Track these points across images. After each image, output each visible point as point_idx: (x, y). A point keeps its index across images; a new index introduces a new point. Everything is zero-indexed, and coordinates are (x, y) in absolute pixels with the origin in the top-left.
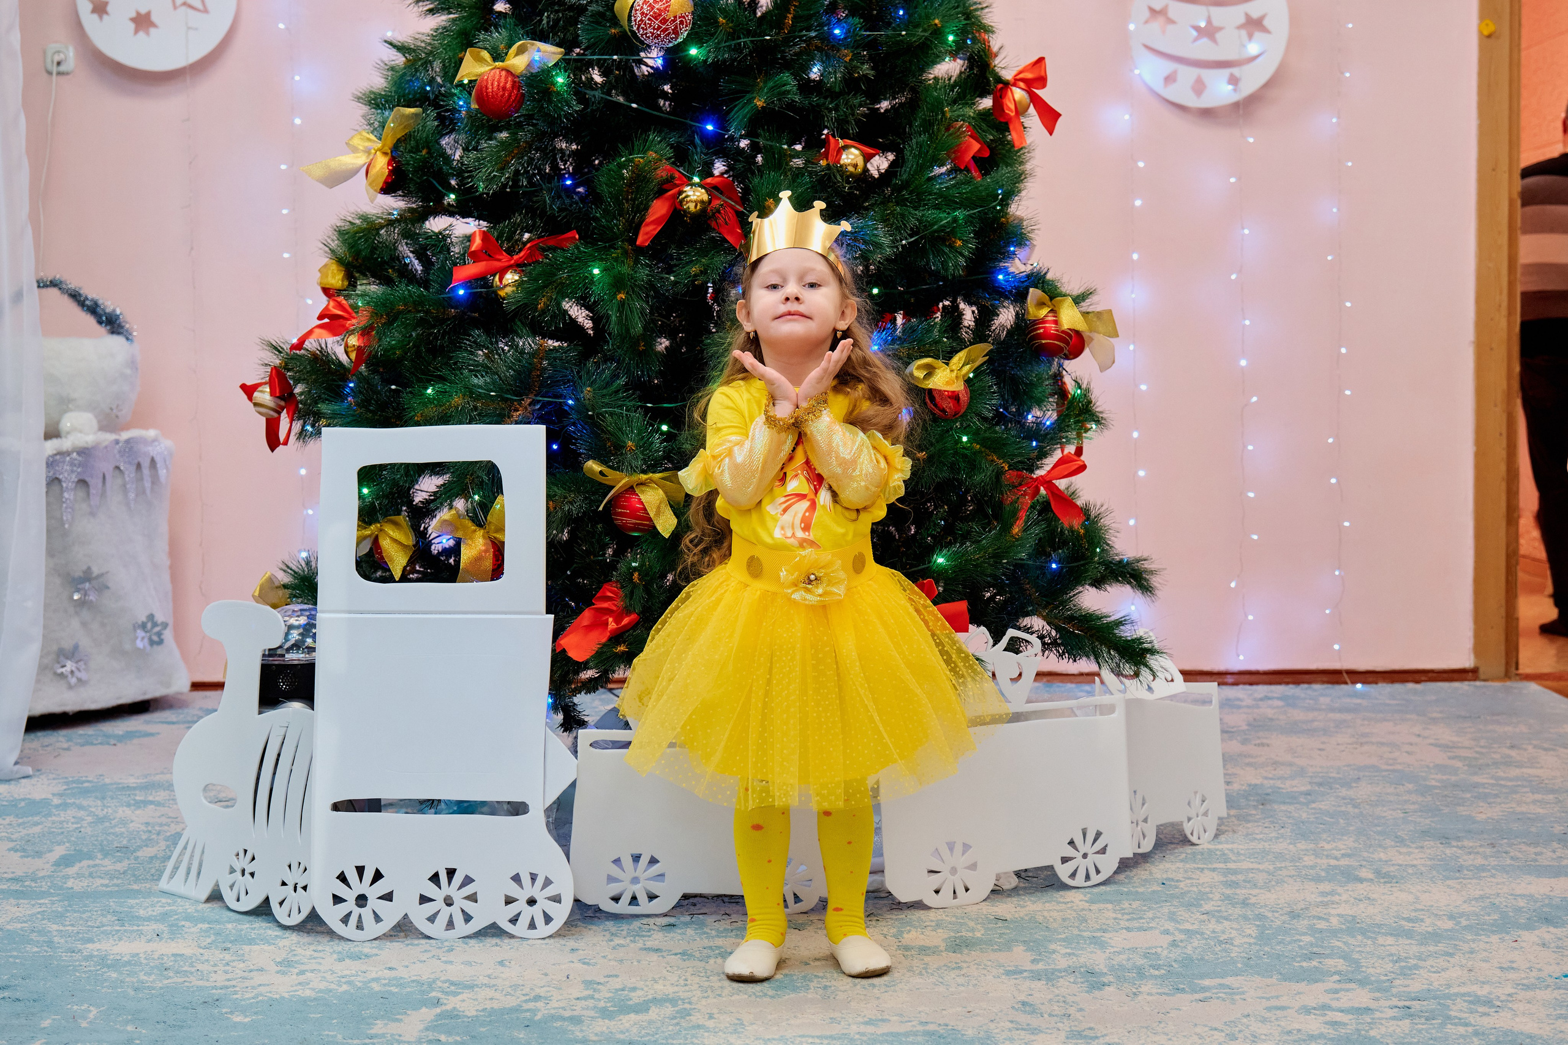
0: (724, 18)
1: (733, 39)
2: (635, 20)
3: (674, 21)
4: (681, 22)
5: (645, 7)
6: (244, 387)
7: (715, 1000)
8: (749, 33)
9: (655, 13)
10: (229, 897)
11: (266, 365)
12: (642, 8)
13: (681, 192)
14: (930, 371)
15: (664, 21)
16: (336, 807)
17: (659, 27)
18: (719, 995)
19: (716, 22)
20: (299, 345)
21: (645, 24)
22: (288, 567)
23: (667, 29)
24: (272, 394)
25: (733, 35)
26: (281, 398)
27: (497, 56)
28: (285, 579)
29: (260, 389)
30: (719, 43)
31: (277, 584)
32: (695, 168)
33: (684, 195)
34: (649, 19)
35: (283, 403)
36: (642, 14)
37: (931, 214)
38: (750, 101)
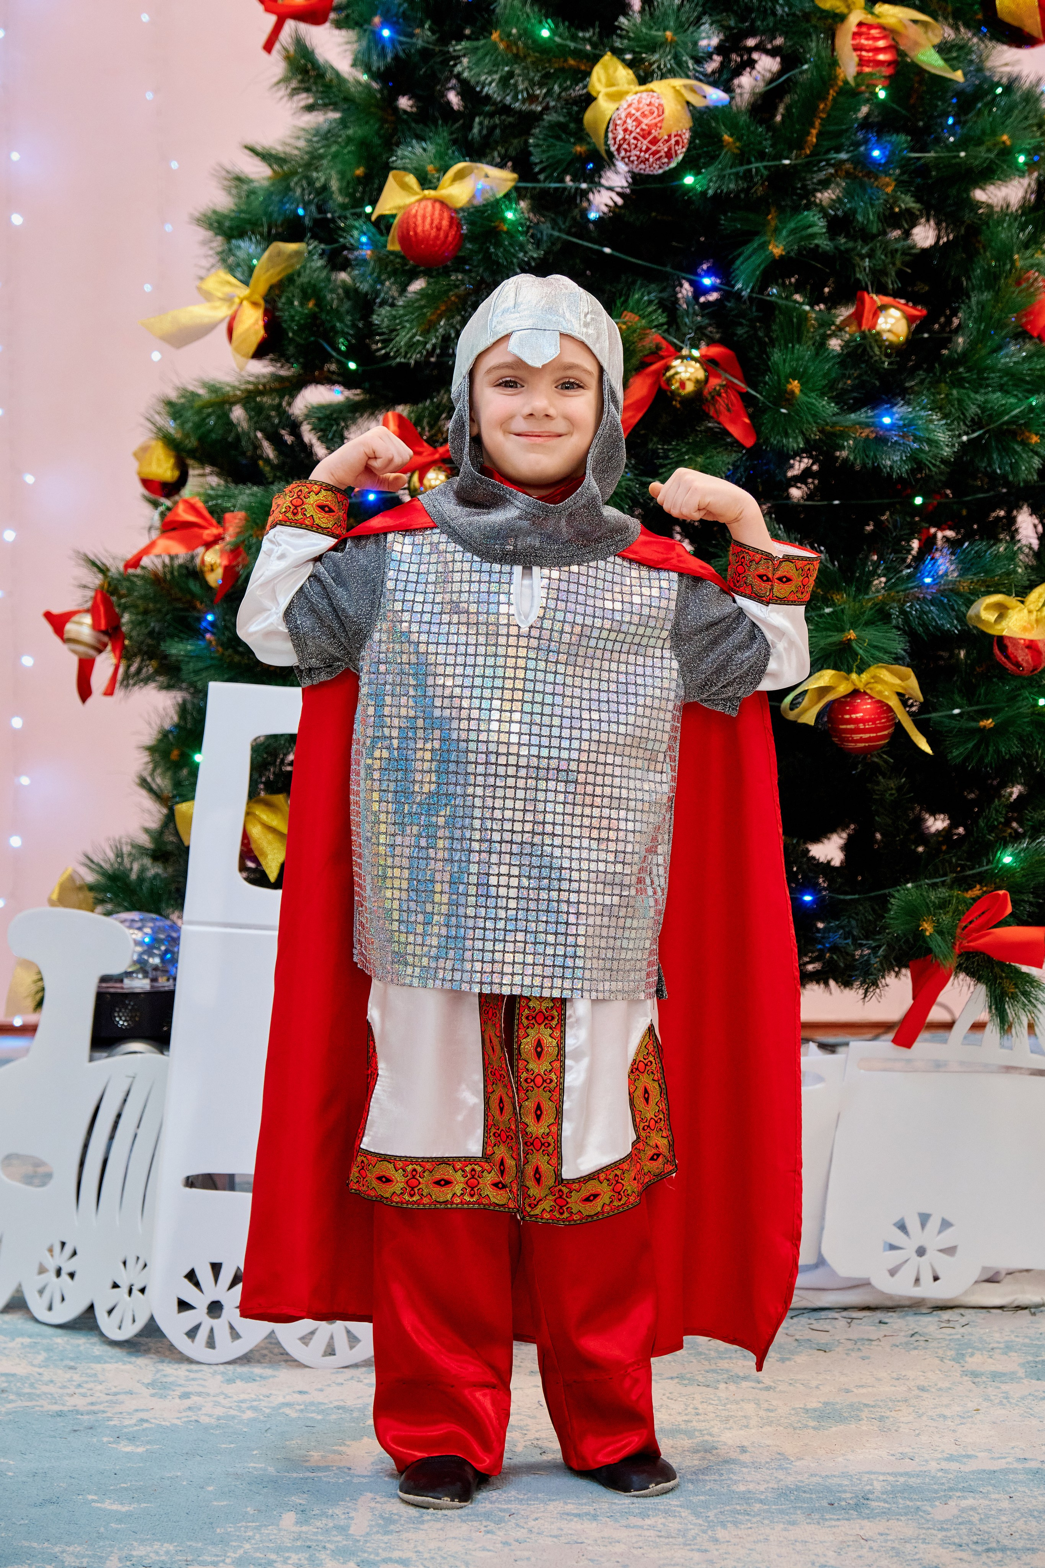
0: (731, 135)
1: (741, 165)
2: (615, 139)
3: (667, 141)
4: (677, 143)
5: (629, 121)
6: (48, 616)
7: (742, 1432)
8: (762, 156)
9: (642, 130)
10: (37, 1306)
11: (85, 587)
12: (625, 122)
13: (668, 368)
14: (1002, 611)
15: (654, 141)
16: (191, 1182)
17: (648, 149)
18: (747, 1426)
19: (720, 140)
20: (135, 562)
21: (629, 144)
22: (92, 861)
23: (657, 152)
24: (95, 626)
25: (742, 158)
26: (105, 633)
27: (425, 182)
28: (90, 878)
29: (75, 618)
30: (722, 169)
31: (78, 882)
32: (685, 335)
33: (672, 372)
34: (635, 138)
35: (106, 639)
36: (625, 130)
37: (997, 398)
38: (763, 246)
